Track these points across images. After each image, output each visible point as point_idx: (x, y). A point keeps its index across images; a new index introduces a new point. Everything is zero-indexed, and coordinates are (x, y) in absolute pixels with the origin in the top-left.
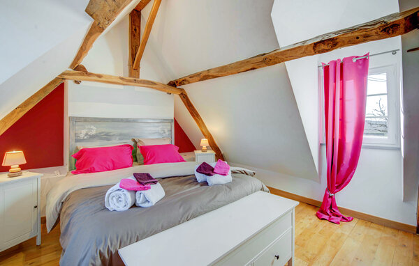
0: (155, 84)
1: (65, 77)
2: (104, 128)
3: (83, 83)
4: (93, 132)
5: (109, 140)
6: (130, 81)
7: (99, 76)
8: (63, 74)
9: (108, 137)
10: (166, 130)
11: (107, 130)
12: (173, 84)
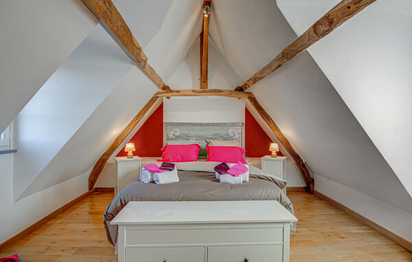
0: (222, 91)
1: (158, 95)
2: (185, 131)
3: (172, 98)
4: (178, 134)
5: (188, 140)
6: (200, 92)
7: (178, 92)
8: (157, 94)
9: (187, 137)
10: (236, 134)
11: (187, 132)
12: (240, 89)
